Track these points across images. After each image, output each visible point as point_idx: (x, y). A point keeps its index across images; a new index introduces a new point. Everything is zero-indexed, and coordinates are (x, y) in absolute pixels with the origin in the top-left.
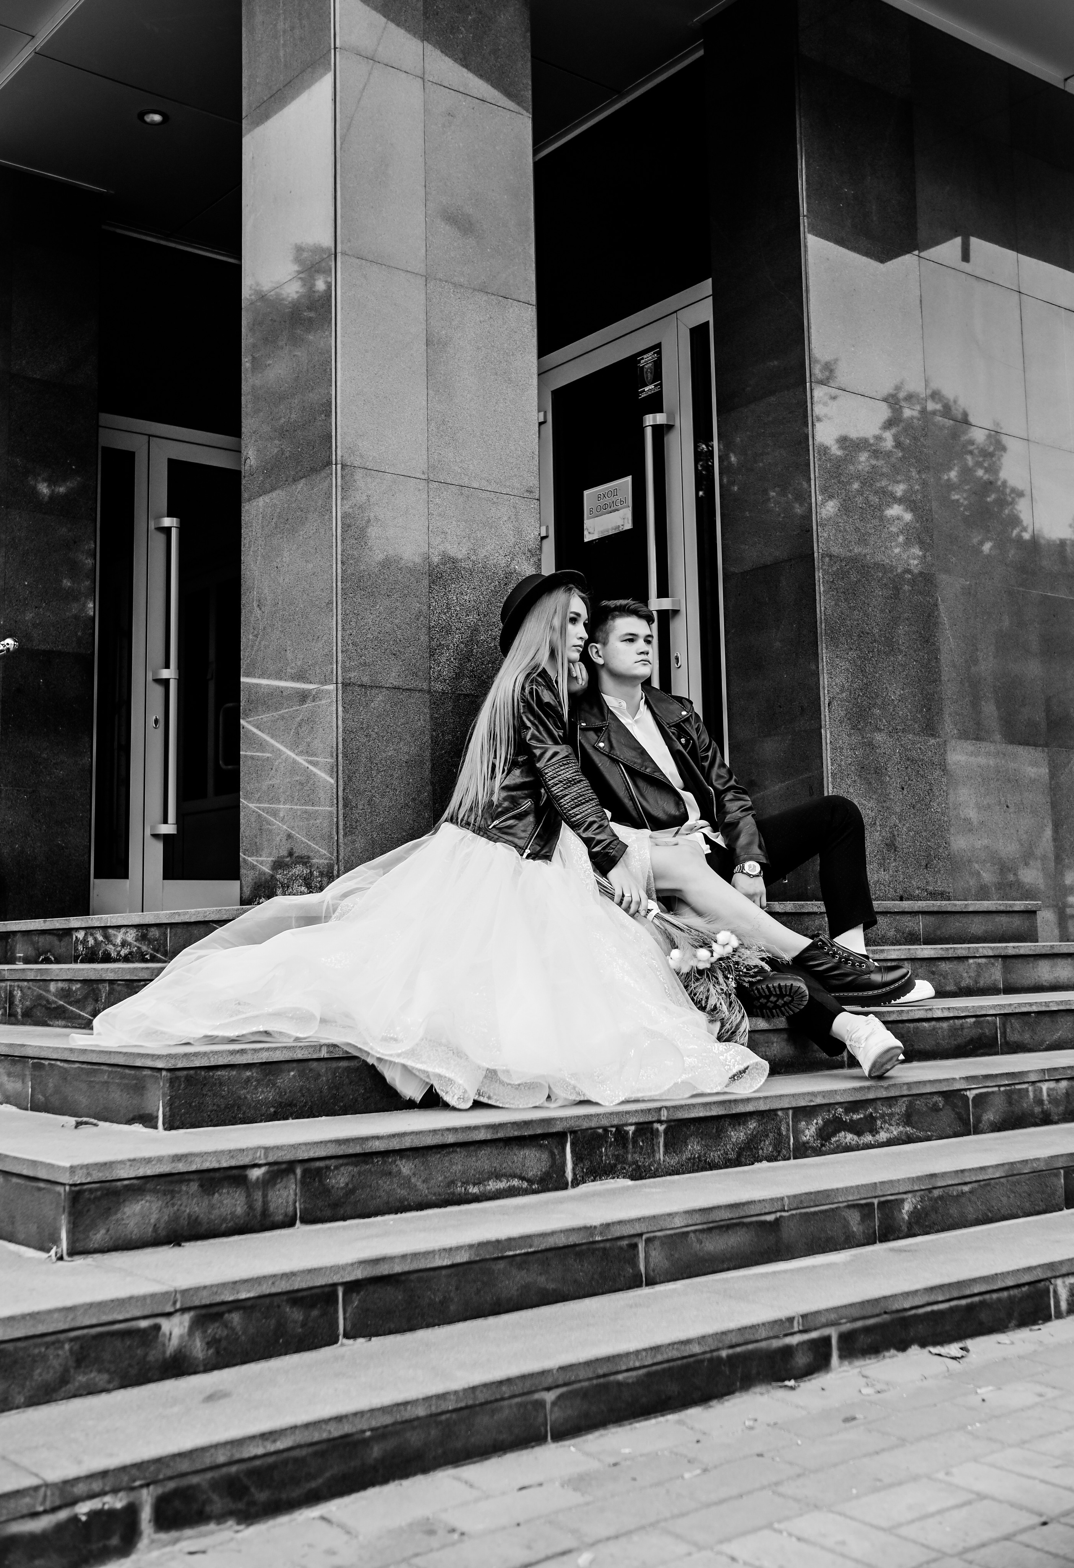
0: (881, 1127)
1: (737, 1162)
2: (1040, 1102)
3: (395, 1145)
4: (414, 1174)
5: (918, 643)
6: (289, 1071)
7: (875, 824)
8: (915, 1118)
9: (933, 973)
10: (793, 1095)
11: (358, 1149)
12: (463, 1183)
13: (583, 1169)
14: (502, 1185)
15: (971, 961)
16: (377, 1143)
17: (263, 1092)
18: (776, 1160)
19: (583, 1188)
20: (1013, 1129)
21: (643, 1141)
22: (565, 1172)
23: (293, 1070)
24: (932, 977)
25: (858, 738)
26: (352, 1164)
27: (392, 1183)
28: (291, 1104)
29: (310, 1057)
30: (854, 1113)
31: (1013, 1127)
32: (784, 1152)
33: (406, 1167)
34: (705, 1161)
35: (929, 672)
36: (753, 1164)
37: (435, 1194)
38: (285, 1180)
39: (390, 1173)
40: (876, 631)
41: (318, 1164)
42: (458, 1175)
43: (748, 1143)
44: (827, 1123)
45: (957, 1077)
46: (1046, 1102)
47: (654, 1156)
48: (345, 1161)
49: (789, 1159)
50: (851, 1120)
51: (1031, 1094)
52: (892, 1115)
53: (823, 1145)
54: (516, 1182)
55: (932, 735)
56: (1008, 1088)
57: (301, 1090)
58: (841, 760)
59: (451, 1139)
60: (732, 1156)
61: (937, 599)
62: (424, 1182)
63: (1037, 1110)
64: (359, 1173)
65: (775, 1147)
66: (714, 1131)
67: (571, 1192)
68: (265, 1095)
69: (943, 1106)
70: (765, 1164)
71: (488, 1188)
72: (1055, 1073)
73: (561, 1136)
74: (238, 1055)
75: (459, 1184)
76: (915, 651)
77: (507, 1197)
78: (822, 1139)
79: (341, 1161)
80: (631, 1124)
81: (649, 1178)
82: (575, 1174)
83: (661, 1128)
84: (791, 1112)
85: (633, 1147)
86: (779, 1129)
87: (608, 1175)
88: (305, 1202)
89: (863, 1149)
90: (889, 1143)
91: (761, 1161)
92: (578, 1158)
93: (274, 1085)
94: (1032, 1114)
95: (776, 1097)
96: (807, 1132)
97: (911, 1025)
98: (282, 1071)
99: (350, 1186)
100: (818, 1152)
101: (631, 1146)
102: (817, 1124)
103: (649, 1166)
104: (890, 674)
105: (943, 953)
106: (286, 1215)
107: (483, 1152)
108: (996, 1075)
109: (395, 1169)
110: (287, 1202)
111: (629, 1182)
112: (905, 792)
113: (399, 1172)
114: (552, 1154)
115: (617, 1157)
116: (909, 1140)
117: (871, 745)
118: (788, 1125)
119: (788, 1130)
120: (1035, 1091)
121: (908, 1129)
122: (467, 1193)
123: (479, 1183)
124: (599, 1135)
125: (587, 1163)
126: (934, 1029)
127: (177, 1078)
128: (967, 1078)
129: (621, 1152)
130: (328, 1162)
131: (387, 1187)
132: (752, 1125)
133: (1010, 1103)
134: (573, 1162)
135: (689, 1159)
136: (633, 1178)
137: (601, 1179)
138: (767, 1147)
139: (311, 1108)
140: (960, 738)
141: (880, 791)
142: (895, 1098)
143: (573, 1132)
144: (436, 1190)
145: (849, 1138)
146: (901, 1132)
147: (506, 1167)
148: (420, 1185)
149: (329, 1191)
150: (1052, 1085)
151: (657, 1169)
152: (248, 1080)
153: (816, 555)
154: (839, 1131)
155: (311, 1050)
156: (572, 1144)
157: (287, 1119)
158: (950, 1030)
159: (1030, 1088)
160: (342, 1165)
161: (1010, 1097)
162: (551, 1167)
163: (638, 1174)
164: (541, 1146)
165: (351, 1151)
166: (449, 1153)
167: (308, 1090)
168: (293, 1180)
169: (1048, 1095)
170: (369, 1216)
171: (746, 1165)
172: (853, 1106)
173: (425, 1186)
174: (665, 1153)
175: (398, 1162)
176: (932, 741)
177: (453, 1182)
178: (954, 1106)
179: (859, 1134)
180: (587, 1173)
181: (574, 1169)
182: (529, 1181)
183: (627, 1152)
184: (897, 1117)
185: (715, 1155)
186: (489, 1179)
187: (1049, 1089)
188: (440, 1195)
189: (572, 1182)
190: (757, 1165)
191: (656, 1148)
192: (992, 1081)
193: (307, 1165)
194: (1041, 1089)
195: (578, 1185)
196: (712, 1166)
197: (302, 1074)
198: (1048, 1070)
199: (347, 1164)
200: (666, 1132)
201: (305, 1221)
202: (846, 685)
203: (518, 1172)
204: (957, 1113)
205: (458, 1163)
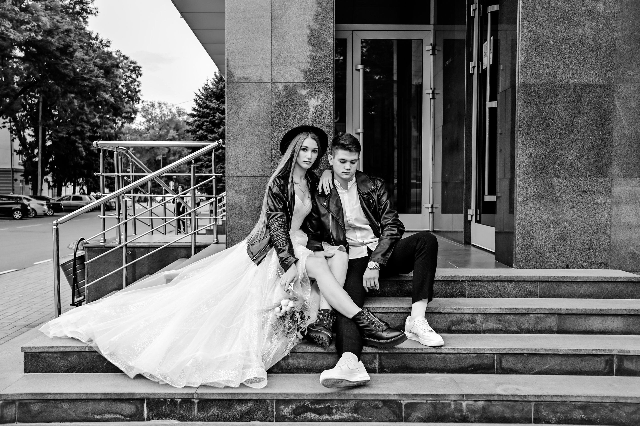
0: (336, 413)
1: (241, 419)
2: (461, 411)
3: (58, 397)
4: (69, 408)
5: (595, 126)
6: (74, 355)
7: (550, 227)
8: (360, 411)
9: (500, 321)
10: (275, 394)
11: (41, 398)
12: (92, 414)
13: (153, 414)
14: (111, 416)
15: (532, 315)
16: (50, 396)
17: (62, 362)
18: (264, 421)
19: (152, 422)
20: (436, 422)
21: (185, 406)
22: (143, 414)
23: (75, 355)
24: (499, 322)
25: (539, 182)
26: (41, 402)
27: (59, 411)
28: (74, 367)
29: (81, 351)
30: (317, 404)
31: (437, 421)
32: (270, 418)
33: (65, 406)
34: (221, 417)
35: (602, 142)
36: (250, 421)
37: (79, 417)
38: (11, 406)
39: (58, 407)
40: (559, 122)
41: (25, 401)
42: (90, 411)
43: (247, 412)
44: (298, 408)
45: (392, 393)
46: (465, 411)
47: (191, 412)
48: (38, 401)
49: (273, 421)
50: (315, 408)
51: (453, 406)
52: (344, 408)
53: (295, 417)
54: (118, 416)
55: (601, 177)
56: (434, 402)
57: (79, 362)
58: (527, 194)
59: (84, 397)
60: (238, 417)
61: (614, 98)
62: (73, 412)
63: (456, 414)
64: (44, 406)
65: (264, 415)
66: (227, 405)
67: (146, 423)
68: (63, 363)
69: (382, 407)
70: (257, 423)
71: (104, 417)
72: (472, 397)
73: (142, 400)
74: (50, 349)
75: (90, 414)
76: (591, 131)
77: (114, 421)
78: (295, 414)
79: (36, 401)
80: (179, 398)
81: (189, 421)
82: (148, 416)
83: (196, 401)
84: (275, 401)
85: (180, 408)
86: (267, 408)
87: (166, 418)
88: (20, 414)
89: (322, 421)
90: (340, 420)
91: (255, 420)
92: (150, 410)
93: (67, 360)
94: (453, 416)
95: (264, 394)
96: (285, 410)
97: (427, 355)
98: (70, 355)
99: (40, 410)
100: (292, 420)
101: (179, 407)
102: (292, 407)
103: (189, 416)
104: (569, 145)
105: (507, 311)
106: (11, 418)
107: (102, 404)
108: (423, 395)
109: (60, 406)
110: (12, 414)
111: (177, 422)
112: (575, 209)
113: (62, 407)
114: (137, 407)
115: (171, 411)
116: (355, 420)
117: (550, 185)
118: (273, 406)
119: (273, 408)
120: (456, 405)
121: (355, 415)
122: (94, 418)
123: (100, 415)
124: (161, 402)
125: (155, 412)
126: (444, 358)
127: (28, 355)
128: (399, 395)
129: (174, 409)
130: (30, 401)
131: (56, 412)
132: (250, 405)
133: (435, 409)
134: (148, 411)
135: (212, 416)
136: (179, 420)
137: (162, 419)
138: (259, 414)
139: (83, 369)
140: (625, 177)
141: (555, 210)
142: (347, 401)
143: (148, 399)
144: (79, 415)
145: (313, 415)
146: (350, 416)
147: (114, 409)
148: (71, 413)
149: (30, 411)
150: (471, 402)
151: (193, 418)
152: (56, 357)
153: (517, 85)
154: (307, 412)
155: (81, 348)
156: (147, 404)
157: (73, 372)
158: (455, 359)
159: (452, 403)
160: (36, 402)
161: (434, 406)
162: (137, 411)
163: (182, 419)
164: (131, 403)
165: (38, 398)
166: (86, 402)
167: (82, 362)
168: (14, 406)
169: (467, 407)
170: (48, 422)
171: (246, 421)
172: (318, 402)
173: (74, 413)
174: (198, 412)
175: (62, 403)
176: (601, 180)
177: (87, 413)
178: (390, 407)
179: (320, 414)
180: (155, 416)
181: (148, 414)
182: (124, 416)
183: (177, 410)
184: (347, 409)
185: (225, 415)
186: (105, 413)
187: (467, 405)
188: (81, 417)
189: (147, 418)
190: (252, 423)
191: (193, 409)
192: (418, 398)
193: (21, 401)
194: (461, 405)
195: (150, 420)
196: (225, 420)
197: (79, 356)
198: (466, 395)
199: (38, 402)
200: (199, 403)
201: (20, 421)
202: (533, 155)
203: (119, 412)
204: (392, 411)
205: (90, 406)
